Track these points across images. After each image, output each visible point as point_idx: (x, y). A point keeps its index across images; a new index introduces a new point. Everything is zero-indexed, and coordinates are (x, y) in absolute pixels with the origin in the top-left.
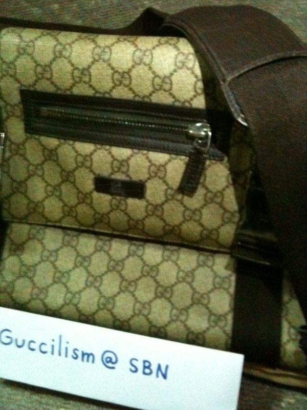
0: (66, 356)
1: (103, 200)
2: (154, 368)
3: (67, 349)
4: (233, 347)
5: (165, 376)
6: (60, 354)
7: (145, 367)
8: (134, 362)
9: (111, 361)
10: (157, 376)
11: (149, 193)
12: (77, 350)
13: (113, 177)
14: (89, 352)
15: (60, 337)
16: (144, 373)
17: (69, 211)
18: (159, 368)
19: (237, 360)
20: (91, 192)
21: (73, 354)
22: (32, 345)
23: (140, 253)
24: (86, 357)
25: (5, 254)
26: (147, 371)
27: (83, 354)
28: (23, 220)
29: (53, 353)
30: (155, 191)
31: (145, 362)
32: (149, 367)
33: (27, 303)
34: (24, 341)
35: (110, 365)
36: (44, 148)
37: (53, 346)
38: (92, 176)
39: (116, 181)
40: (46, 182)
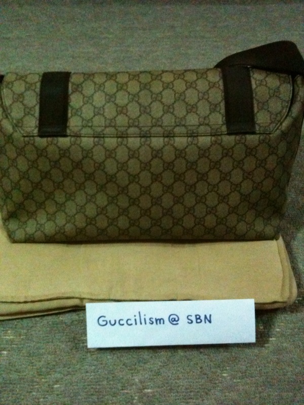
0: (146, 323)
2: (203, 318)
3: (145, 319)
5: (210, 322)
6: (141, 324)
8: (189, 317)
9: (175, 320)
10: (205, 322)
12: (152, 318)
14: (160, 318)
15: (139, 313)
16: (197, 322)
18: (205, 316)
19: (251, 302)
21: (149, 321)
22: (122, 322)
24: (158, 321)
26: (199, 321)
29: (136, 324)
31: (196, 316)
32: (199, 318)
34: (115, 321)
35: (175, 323)
37: (135, 320)
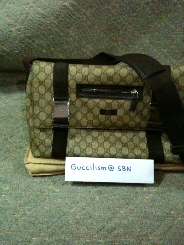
0: (96, 169)
1: (102, 117)
2: (126, 168)
3: (96, 167)
4: (150, 158)
5: (130, 170)
6: (94, 169)
7: (123, 169)
8: (119, 167)
10: (128, 171)
11: (118, 113)
12: (100, 167)
13: (106, 109)
14: (104, 167)
15: (93, 163)
17: (90, 122)
18: (128, 168)
19: (152, 161)
20: (99, 115)
21: (98, 168)
22: (83, 168)
23: (114, 134)
24: (103, 169)
25: (68, 139)
26: (124, 170)
27: (102, 168)
28: (74, 127)
29: (91, 169)
30: (120, 112)
31: (123, 167)
32: (124, 168)
33: (79, 154)
34: (80, 167)
35: (111, 170)
36: (83, 102)
37: (91, 167)
38: (99, 109)
39: (107, 111)
40: (82, 113)
